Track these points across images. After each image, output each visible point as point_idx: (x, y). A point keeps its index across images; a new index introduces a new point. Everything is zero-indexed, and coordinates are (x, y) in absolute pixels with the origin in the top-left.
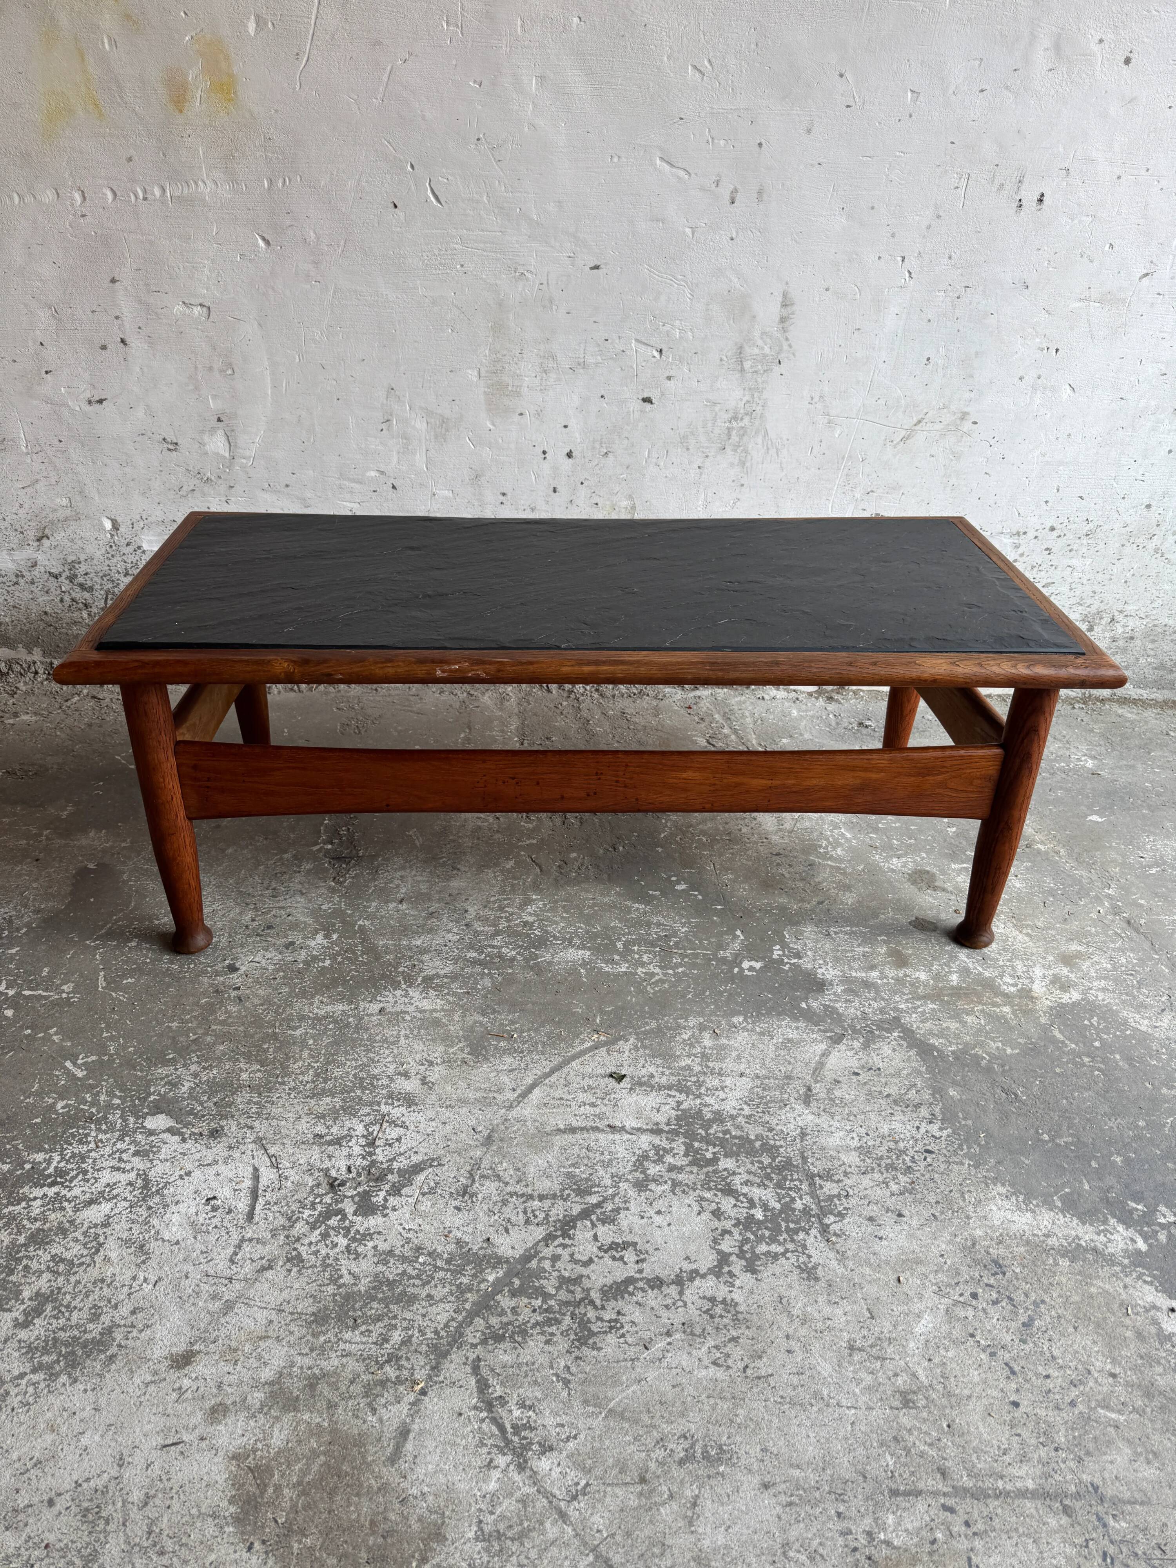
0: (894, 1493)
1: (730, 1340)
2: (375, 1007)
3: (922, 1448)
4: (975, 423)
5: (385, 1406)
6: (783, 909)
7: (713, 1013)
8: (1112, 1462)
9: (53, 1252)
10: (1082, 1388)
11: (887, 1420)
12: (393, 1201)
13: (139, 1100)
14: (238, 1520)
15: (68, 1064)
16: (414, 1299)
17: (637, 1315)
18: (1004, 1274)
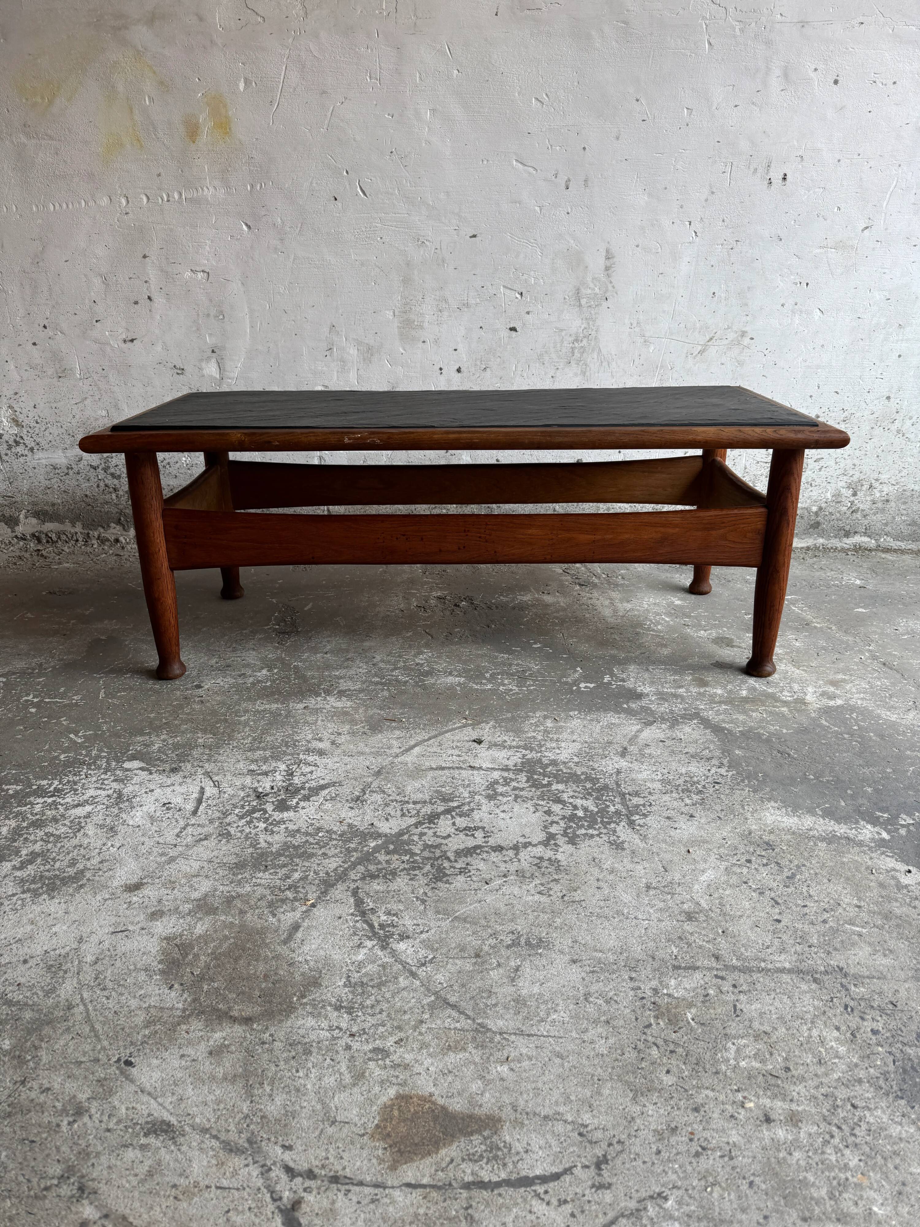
0: (676, 968)
1: (552, 881)
2: (301, 706)
3: (701, 943)
4: (752, 339)
5: (283, 913)
6: (613, 657)
7: (554, 710)
8: (855, 955)
9: (47, 831)
10: (832, 913)
11: (673, 928)
12: (302, 804)
13: (121, 753)
14: (162, 972)
15: (72, 736)
16: (313, 855)
17: (482, 866)
18: (773, 850)
